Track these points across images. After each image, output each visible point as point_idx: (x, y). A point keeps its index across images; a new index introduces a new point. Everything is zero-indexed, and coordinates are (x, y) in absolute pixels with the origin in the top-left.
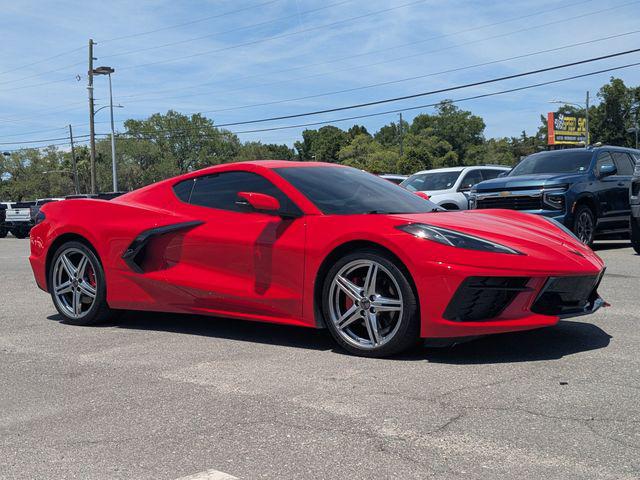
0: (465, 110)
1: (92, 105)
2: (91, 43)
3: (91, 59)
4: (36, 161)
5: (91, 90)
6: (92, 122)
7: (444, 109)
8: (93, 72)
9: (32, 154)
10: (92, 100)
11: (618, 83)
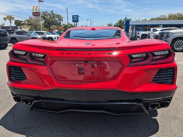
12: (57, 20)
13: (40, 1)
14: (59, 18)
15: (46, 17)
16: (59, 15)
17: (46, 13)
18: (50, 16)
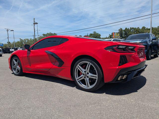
0: (98, 33)
1: (34, 30)
2: (34, 19)
3: (34, 21)
4: (28, 41)
5: (34, 27)
6: (35, 33)
7: (94, 33)
8: (34, 24)
9: (28, 40)
10: (34, 29)
11: (121, 29)
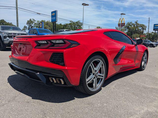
12: (140, 29)
13: (122, 14)
14: (142, 27)
15: (130, 27)
16: (143, 25)
17: (131, 23)
18: (134, 26)
